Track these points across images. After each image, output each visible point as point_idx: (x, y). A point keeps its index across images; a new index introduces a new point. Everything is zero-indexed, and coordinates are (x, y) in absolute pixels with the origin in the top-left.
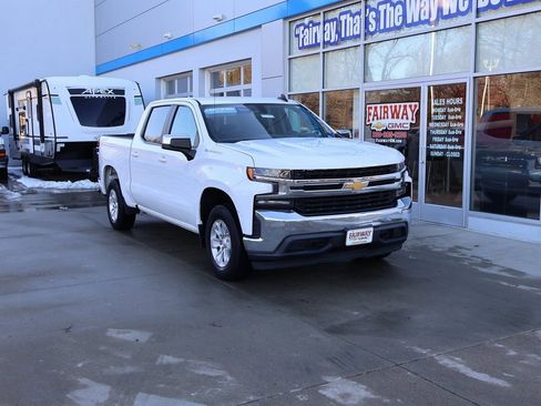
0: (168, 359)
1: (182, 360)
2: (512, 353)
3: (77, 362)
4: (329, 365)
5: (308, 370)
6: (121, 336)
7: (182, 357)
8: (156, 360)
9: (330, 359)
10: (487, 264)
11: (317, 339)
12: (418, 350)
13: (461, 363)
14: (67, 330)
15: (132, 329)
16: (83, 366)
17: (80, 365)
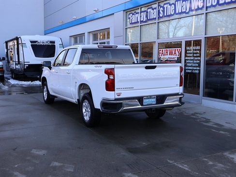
0: (56, 164)
1: (62, 164)
2: (211, 163)
3: (15, 165)
4: (127, 167)
5: (117, 170)
6: (37, 153)
7: (62, 163)
8: (50, 164)
9: (128, 165)
10: (208, 121)
11: (124, 155)
12: (169, 161)
13: (187, 168)
14: (14, 150)
15: (43, 149)
16: (18, 166)
17: (16, 166)
